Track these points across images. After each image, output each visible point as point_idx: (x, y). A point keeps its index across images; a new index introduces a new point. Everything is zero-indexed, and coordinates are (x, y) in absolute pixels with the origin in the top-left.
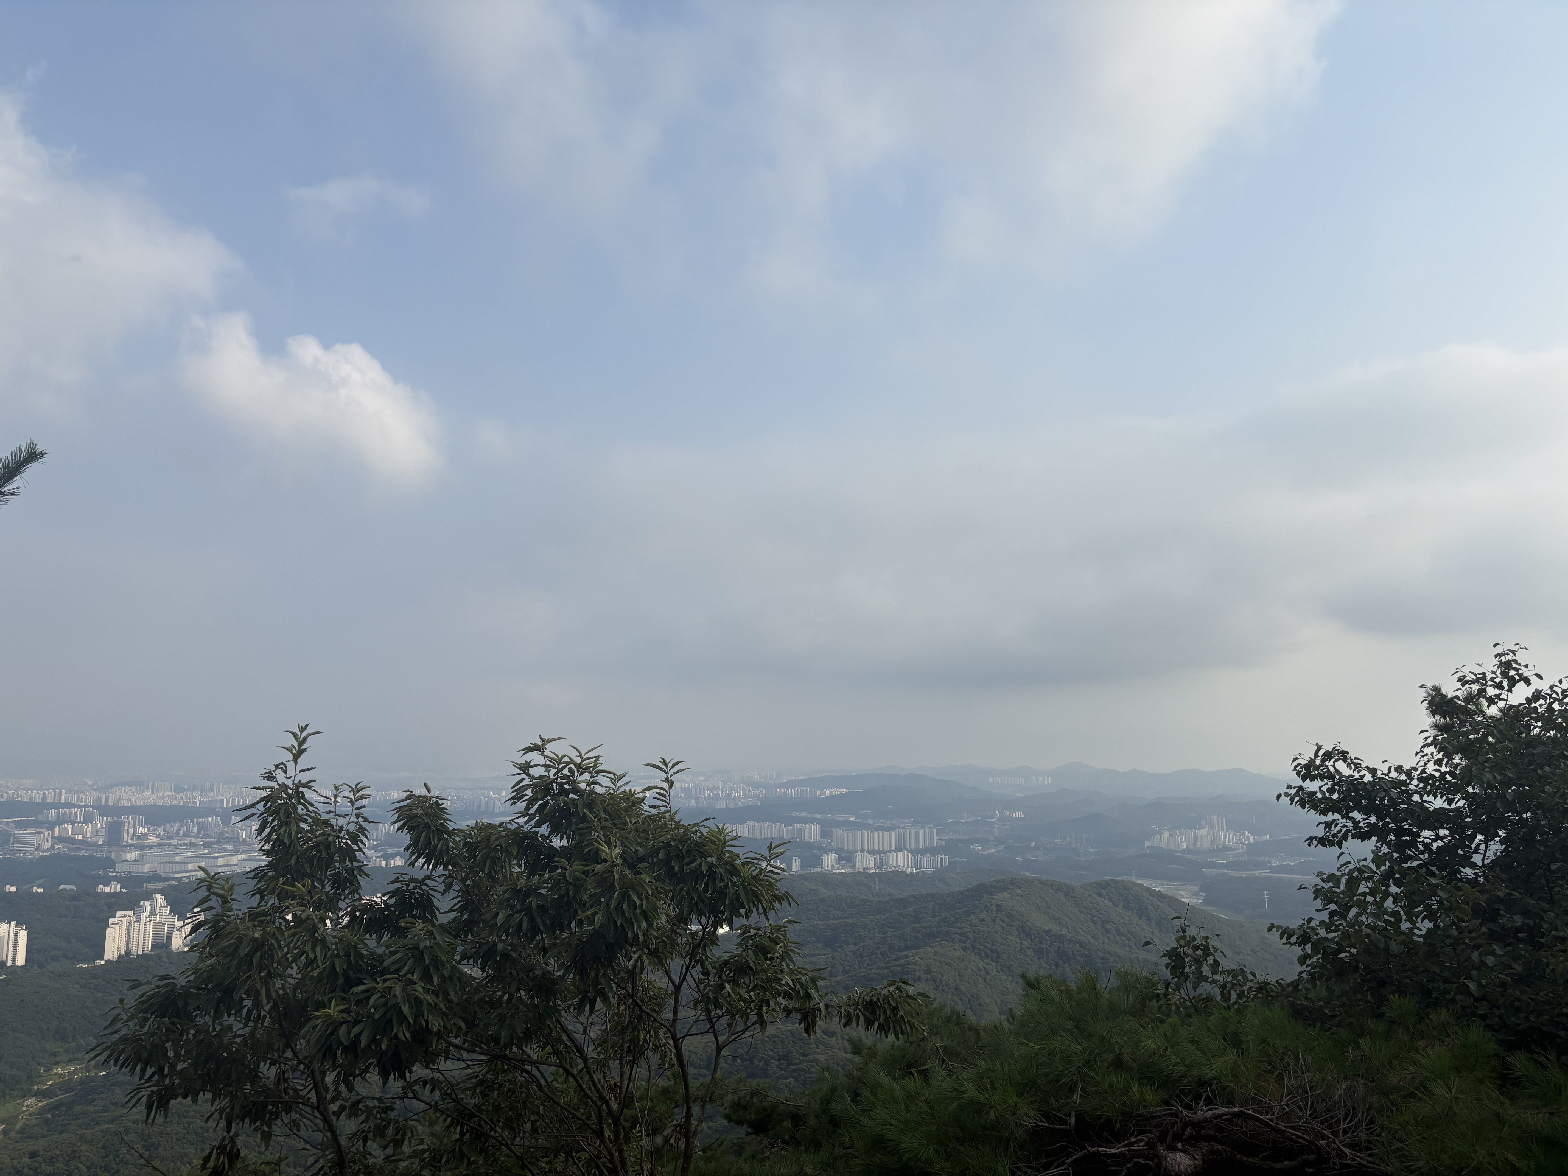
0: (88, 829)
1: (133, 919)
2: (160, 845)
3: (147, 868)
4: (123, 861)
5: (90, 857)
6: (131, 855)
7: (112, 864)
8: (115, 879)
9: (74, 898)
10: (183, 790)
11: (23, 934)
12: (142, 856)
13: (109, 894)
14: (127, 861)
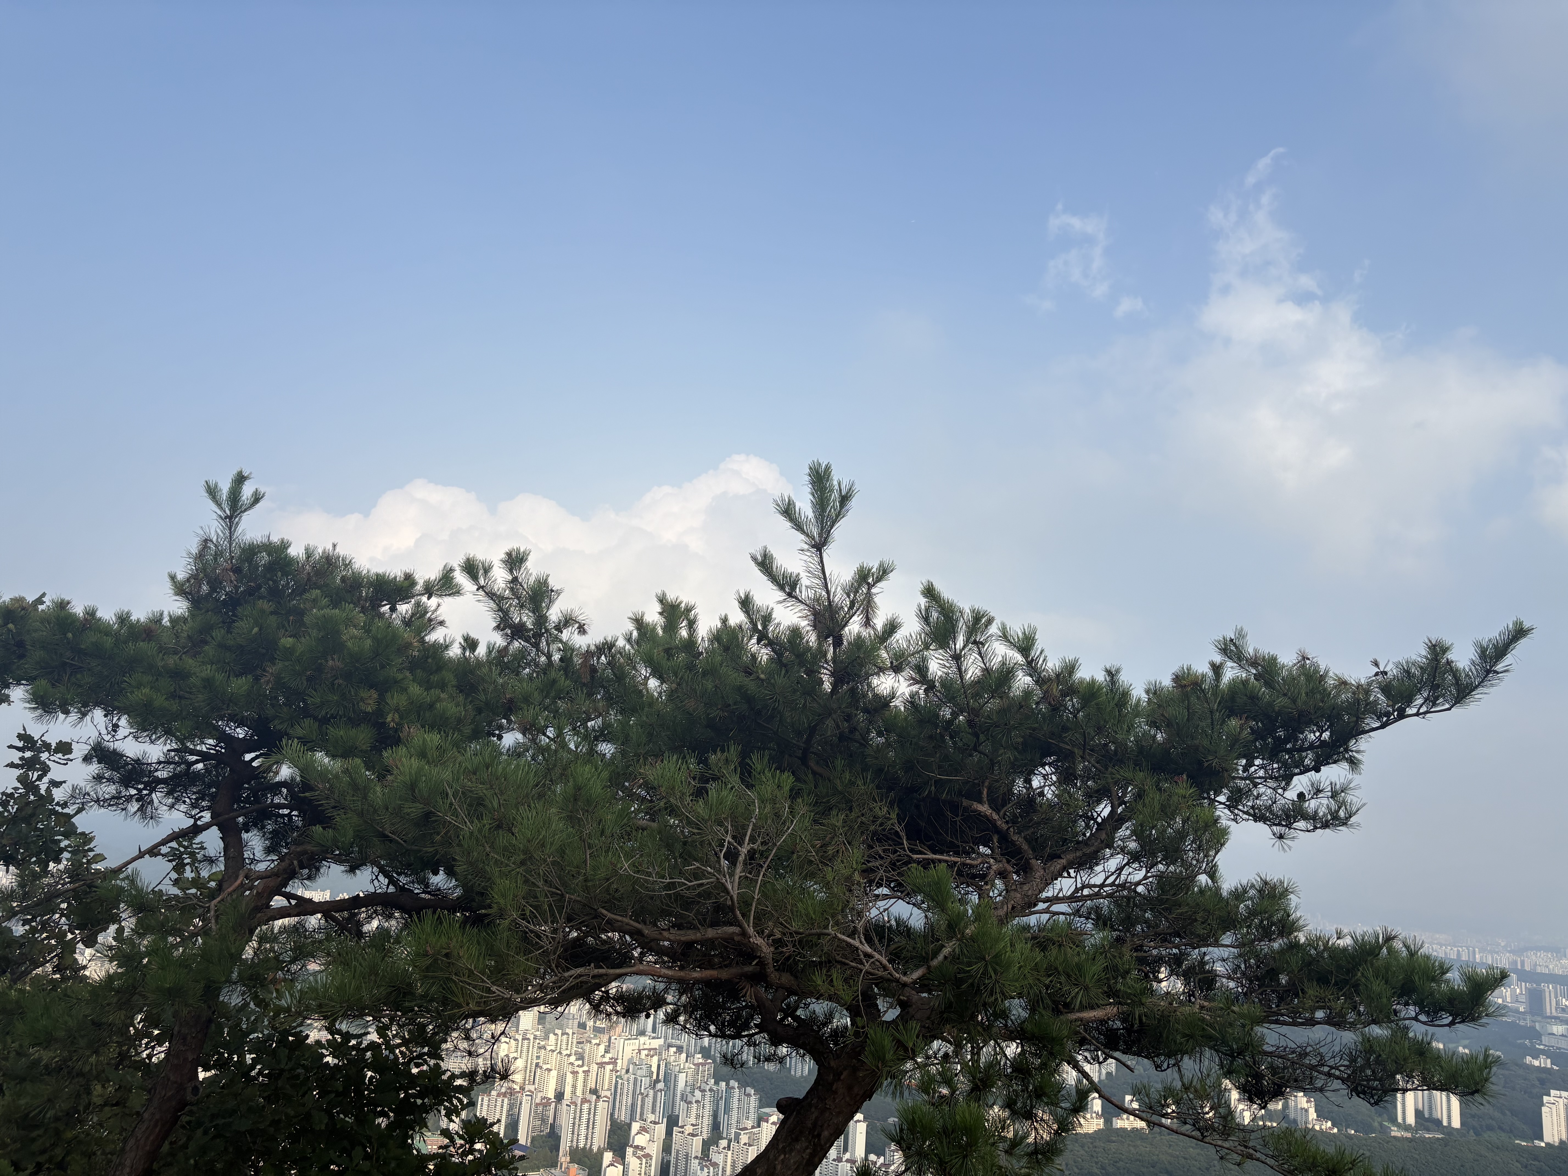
0: (1507, 993)
4: (1550, 1034)
5: (1513, 1024)
6: (1558, 1029)
7: (1538, 1036)
8: (1543, 1052)
11: (1455, 1100)
13: (1539, 1069)
14: (1554, 1034)
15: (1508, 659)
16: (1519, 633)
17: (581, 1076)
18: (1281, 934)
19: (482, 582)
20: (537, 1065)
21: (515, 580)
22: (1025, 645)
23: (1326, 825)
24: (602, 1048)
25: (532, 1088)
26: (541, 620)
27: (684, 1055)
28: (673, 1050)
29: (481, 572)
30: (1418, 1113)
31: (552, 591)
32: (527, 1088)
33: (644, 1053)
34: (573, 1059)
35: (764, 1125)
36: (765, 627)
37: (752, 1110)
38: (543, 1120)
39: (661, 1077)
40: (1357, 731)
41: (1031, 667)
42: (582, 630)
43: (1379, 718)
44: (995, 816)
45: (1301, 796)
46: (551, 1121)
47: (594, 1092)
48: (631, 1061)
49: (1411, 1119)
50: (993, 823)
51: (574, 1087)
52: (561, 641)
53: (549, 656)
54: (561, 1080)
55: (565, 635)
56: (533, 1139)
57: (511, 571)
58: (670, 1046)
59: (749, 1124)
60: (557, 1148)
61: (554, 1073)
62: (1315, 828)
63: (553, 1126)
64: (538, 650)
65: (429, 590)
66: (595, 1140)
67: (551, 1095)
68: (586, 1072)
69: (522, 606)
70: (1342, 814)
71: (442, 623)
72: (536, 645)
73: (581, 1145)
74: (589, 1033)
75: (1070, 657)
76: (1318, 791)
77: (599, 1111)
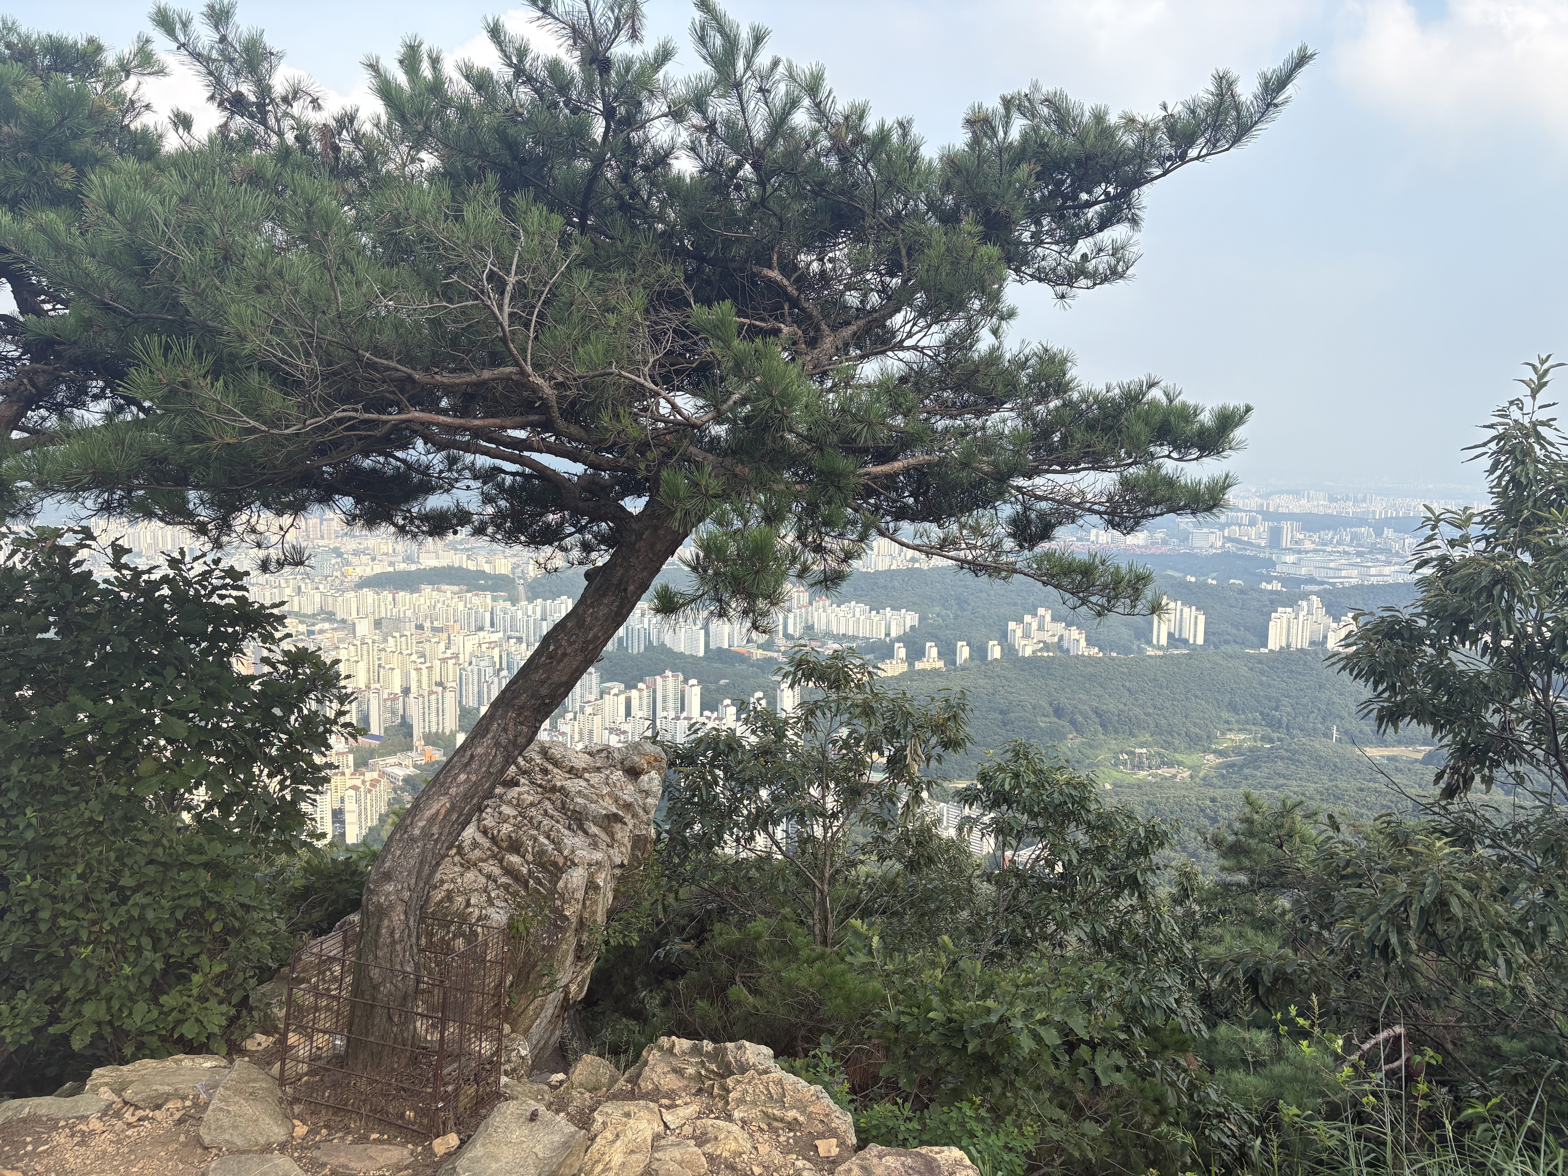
0: (1253, 531)
1: (1293, 615)
2: (1315, 551)
3: (1304, 571)
4: (1283, 563)
5: (1255, 557)
6: (1290, 558)
7: (1273, 565)
8: (1276, 578)
9: (1242, 592)
10: (1336, 500)
11: (1202, 618)
12: (1300, 560)
13: (1272, 592)
14: (1287, 563)
15: (1290, 90)
16: (1302, 60)
17: (425, 672)
18: (1057, 394)
19: (182, 39)
20: (380, 666)
21: (223, 39)
22: (813, 87)
23: (1105, 280)
24: (442, 646)
25: (378, 686)
26: (264, 90)
27: (524, 645)
28: (512, 641)
29: (178, 26)
30: (1170, 635)
31: (272, 54)
32: (373, 686)
33: (484, 646)
34: (414, 657)
35: (606, 697)
36: (521, 61)
37: (594, 686)
38: (393, 713)
39: (504, 665)
40: (1140, 180)
41: (819, 111)
42: (316, 103)
43: (1162, 164)
44: (785, 282)
45: (1084, 257)
46: (401, 712)
47: (440, 684)
48: (472, 655)
49: (1164, 641)
50: (783, 288)
51: (419, 681)
52: (293, 117)
53: (280, 134)
54: (406, 676)
55: (296, 109)
56: (386, 729)
57: (216, 27)
58: (509, 638)
59: (592, 698)
60: (411, 735)
61: (397, 672)
62: (1095, 284)
63: (403, 717)
64: (267, 127)
65: (125, 69)
66: (447, 724)
67: (398, 690)
68: (430, 668)
69: (237, 74)
70: (1120, 269)
71: (148, 107)
72: (264, 122)
73: (434, 730)
74: (428, 633)
75: (859, 100)
76: (1100, 250)
77: (447, 701)
